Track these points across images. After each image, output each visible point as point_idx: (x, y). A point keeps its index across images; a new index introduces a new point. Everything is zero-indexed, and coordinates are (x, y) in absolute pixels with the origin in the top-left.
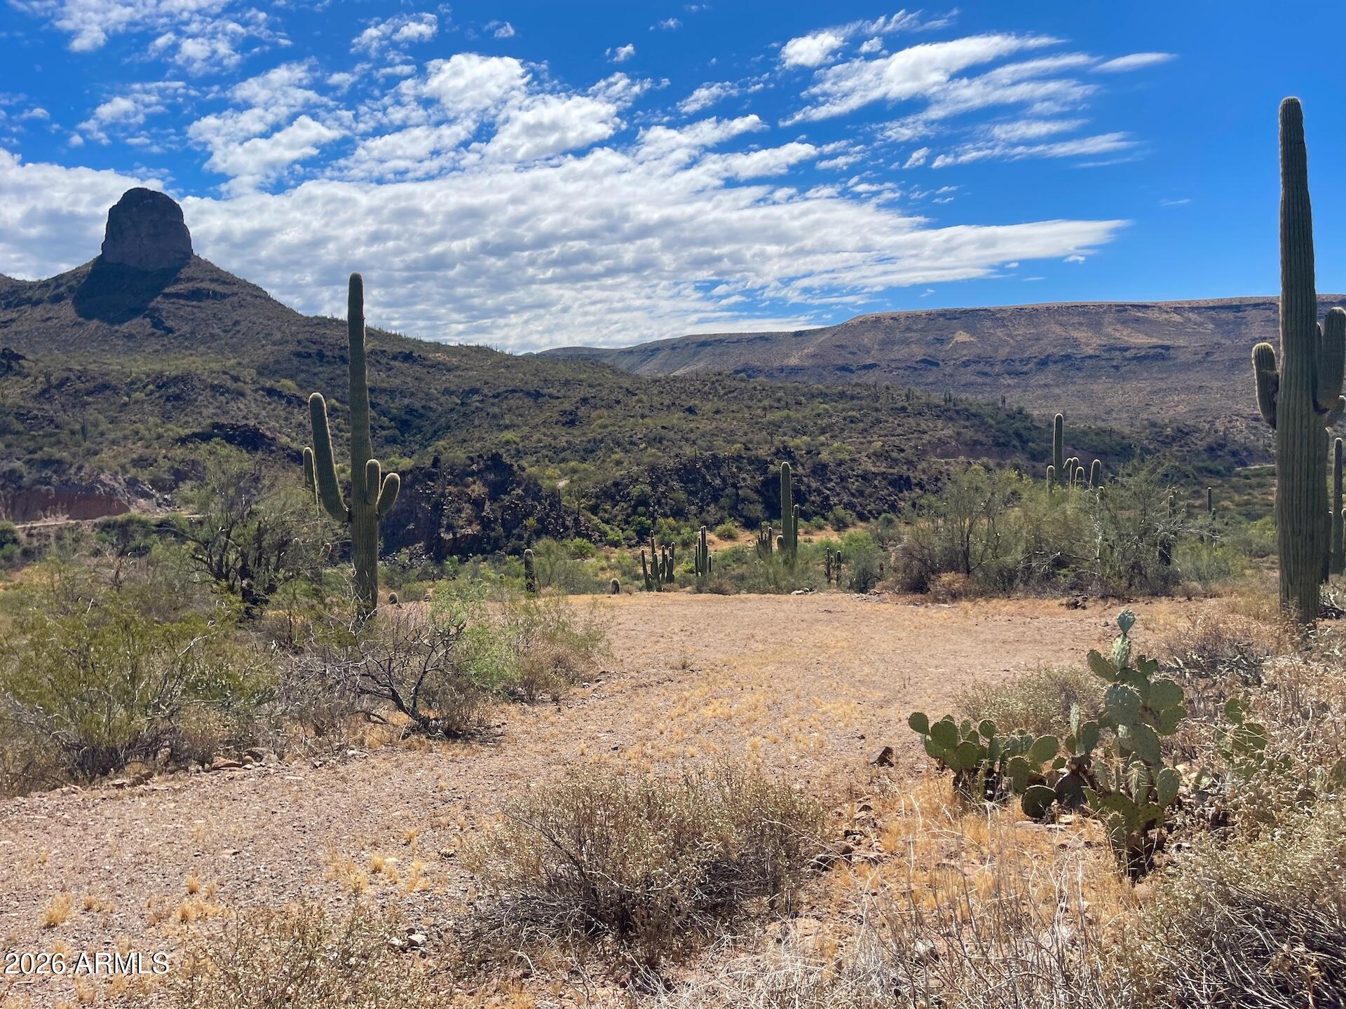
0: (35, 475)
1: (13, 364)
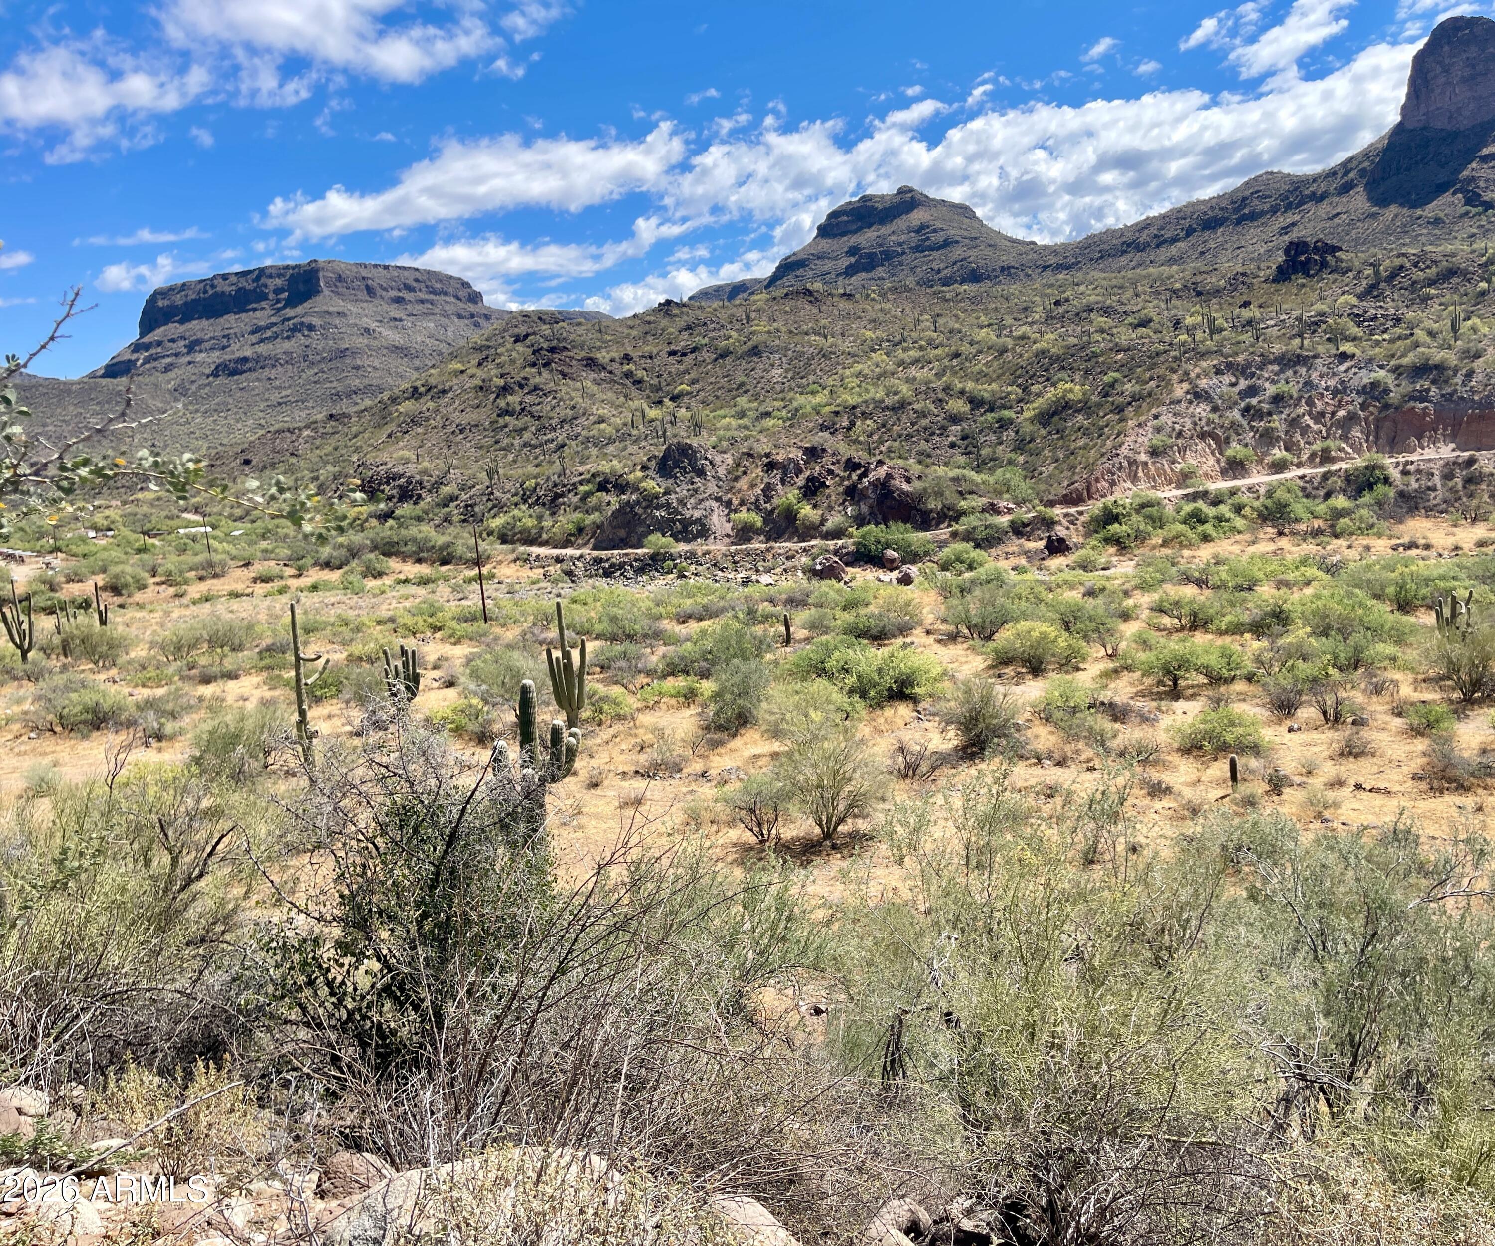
0: (1406, 387)
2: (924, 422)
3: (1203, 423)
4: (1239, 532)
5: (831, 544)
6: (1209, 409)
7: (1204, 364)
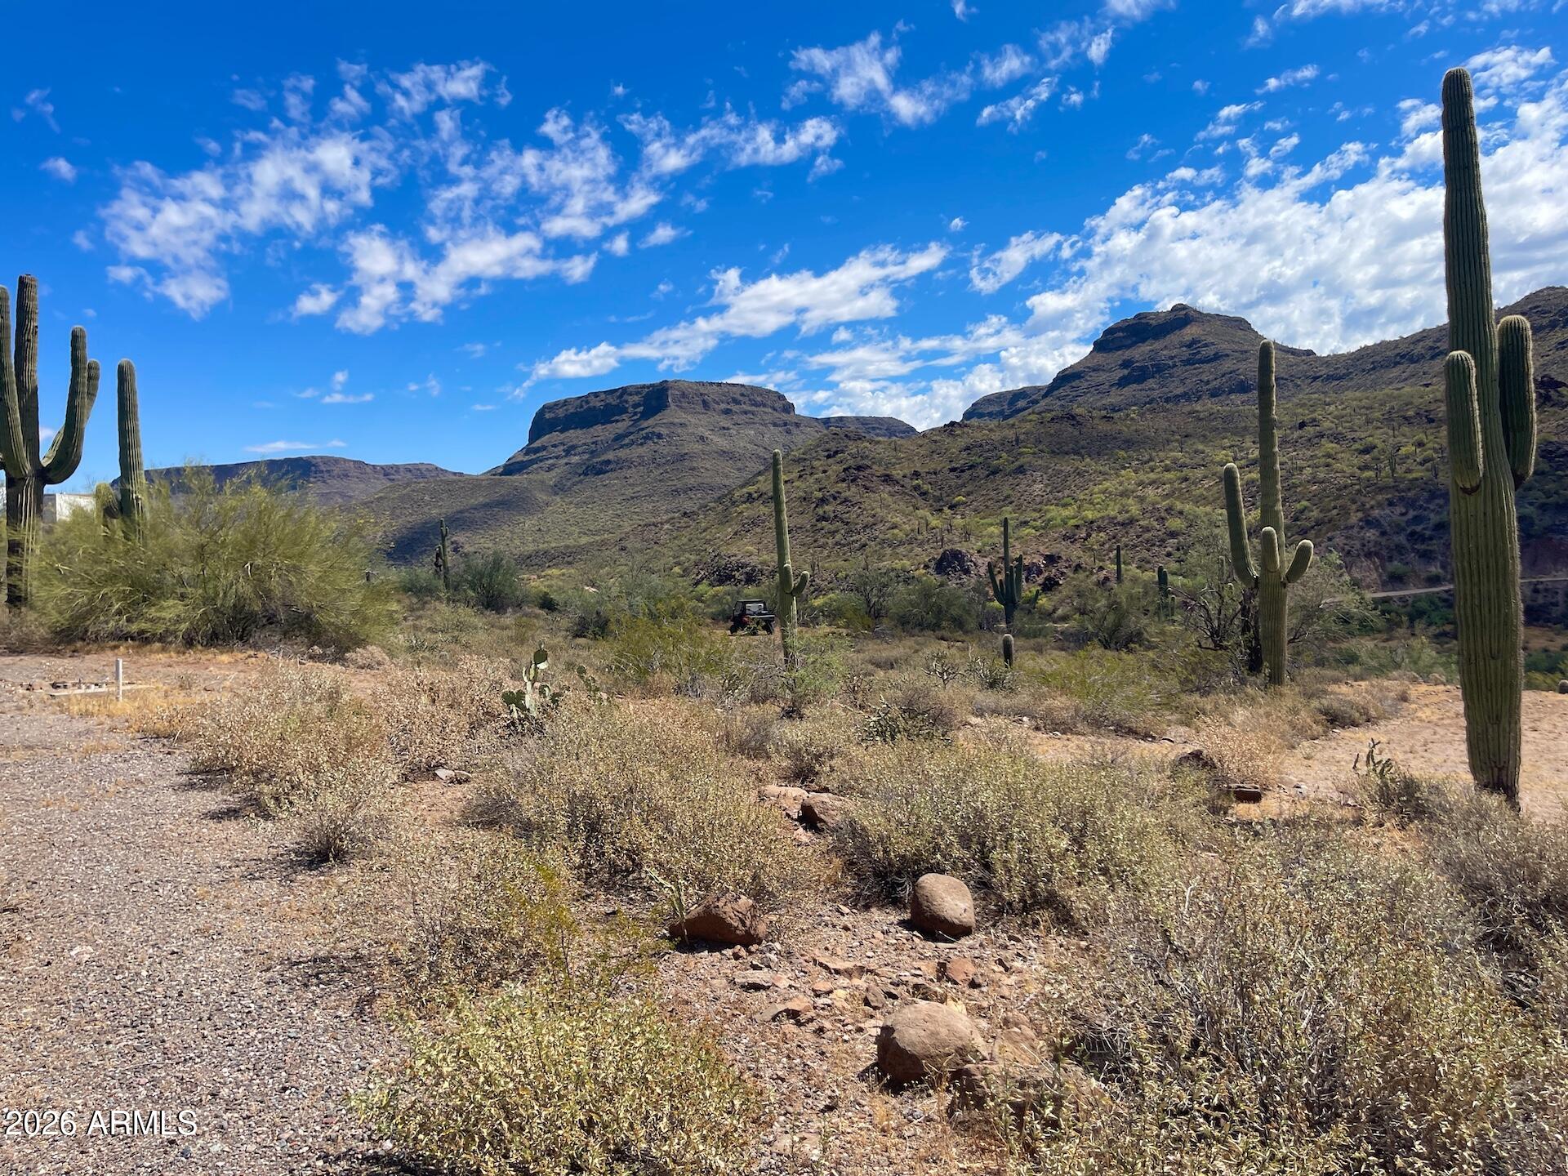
0: (1547, 520)
1: (1552, 392)
2: (1147, 536)
3: (1371, 545)
4: (1379, 632)
5: (1060, 626)
6: (1377, 534)
7: (1380, 497)
